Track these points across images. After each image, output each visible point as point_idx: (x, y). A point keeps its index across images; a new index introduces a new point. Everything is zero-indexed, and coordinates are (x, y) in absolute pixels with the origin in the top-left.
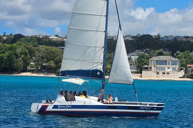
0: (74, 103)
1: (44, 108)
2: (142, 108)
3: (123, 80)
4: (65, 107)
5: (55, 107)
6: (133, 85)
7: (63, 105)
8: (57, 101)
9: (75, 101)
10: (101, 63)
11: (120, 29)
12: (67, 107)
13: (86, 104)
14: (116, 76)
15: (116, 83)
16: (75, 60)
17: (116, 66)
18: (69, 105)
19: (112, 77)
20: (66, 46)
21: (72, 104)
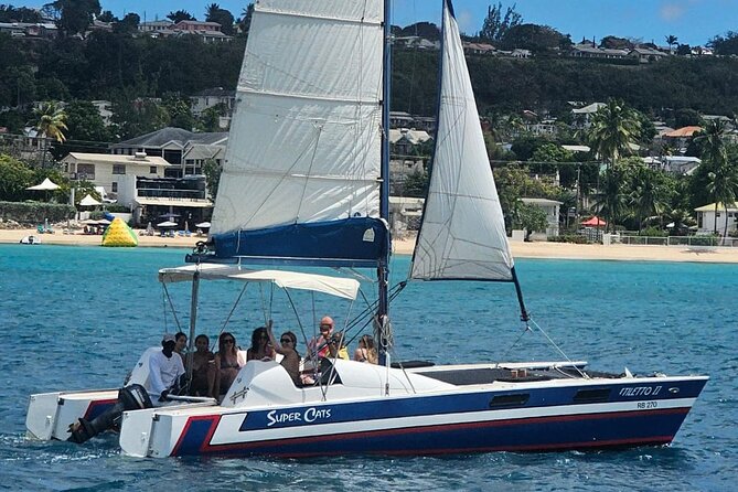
0: (336, 395)
1: (200, 429)
2: (629, 392)
3: (478, 263)
4: (300, 416)
5: (255, 420)
6: (514, 280)
7: (287, 411)
8: (256, 389)
9: (338, 381)
10: (372, 182)
11: (446, 10)
12: (310, 416)
13: (393, 395)
14: (449, 243)
15: (446, 276)
16: (277, 174)
17: (452, 197)
18: (318, 408)
19: (431, 252)
20: (240, 104)
21: (330, 401)
